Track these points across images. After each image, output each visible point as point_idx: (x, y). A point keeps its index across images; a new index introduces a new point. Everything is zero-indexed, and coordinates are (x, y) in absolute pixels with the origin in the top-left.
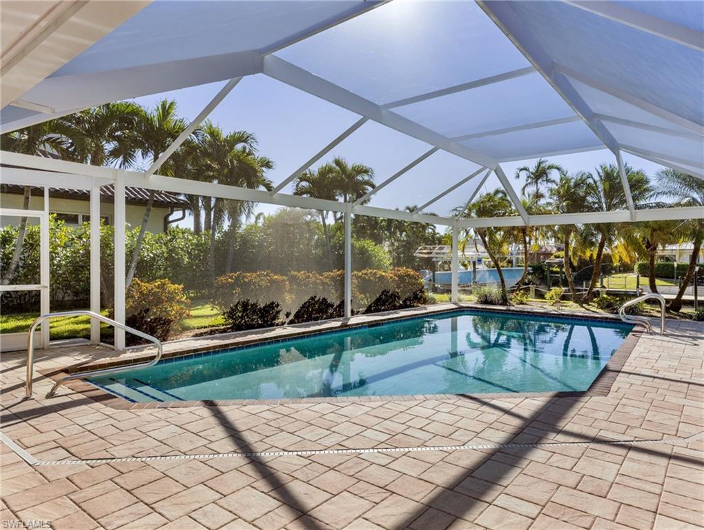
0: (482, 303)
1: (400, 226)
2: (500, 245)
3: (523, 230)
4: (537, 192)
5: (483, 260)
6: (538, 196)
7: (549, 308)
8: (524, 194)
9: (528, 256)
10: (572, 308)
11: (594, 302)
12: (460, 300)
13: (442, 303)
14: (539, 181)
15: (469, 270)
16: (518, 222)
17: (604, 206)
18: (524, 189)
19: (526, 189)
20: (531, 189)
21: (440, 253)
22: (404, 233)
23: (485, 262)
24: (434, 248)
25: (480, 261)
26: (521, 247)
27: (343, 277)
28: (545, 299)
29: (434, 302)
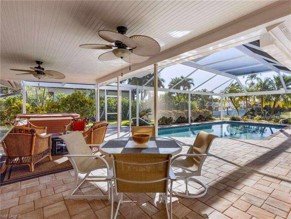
0: (231, 120)
1: (200, 96)
2: (238, 102)
3: (246, 97)
4: (252, 83)
5: (231, 107)
6: (253, 84)
7: (256, 122)
8: (246, 83)
9: (248, 105)
10: (264, 122)
11: (272, 120)
12: (224, 119)
13: (218, 120)
14: (253, 79)
15: (225, 110)
16: (244, 94)
17: (276, 88)
18: (246, 82)
19: (247, 82)
20: (249, 82)
21: (214, 105)
22: (201, 98)
23: (231, 108)
24: (212, 103)
25: (229, 107)
26: (246, 102)
27: (188, 112)
28: (254, 119)
29: (215, 120)
